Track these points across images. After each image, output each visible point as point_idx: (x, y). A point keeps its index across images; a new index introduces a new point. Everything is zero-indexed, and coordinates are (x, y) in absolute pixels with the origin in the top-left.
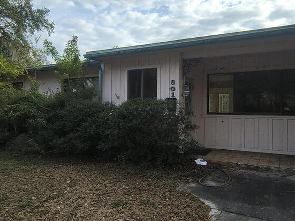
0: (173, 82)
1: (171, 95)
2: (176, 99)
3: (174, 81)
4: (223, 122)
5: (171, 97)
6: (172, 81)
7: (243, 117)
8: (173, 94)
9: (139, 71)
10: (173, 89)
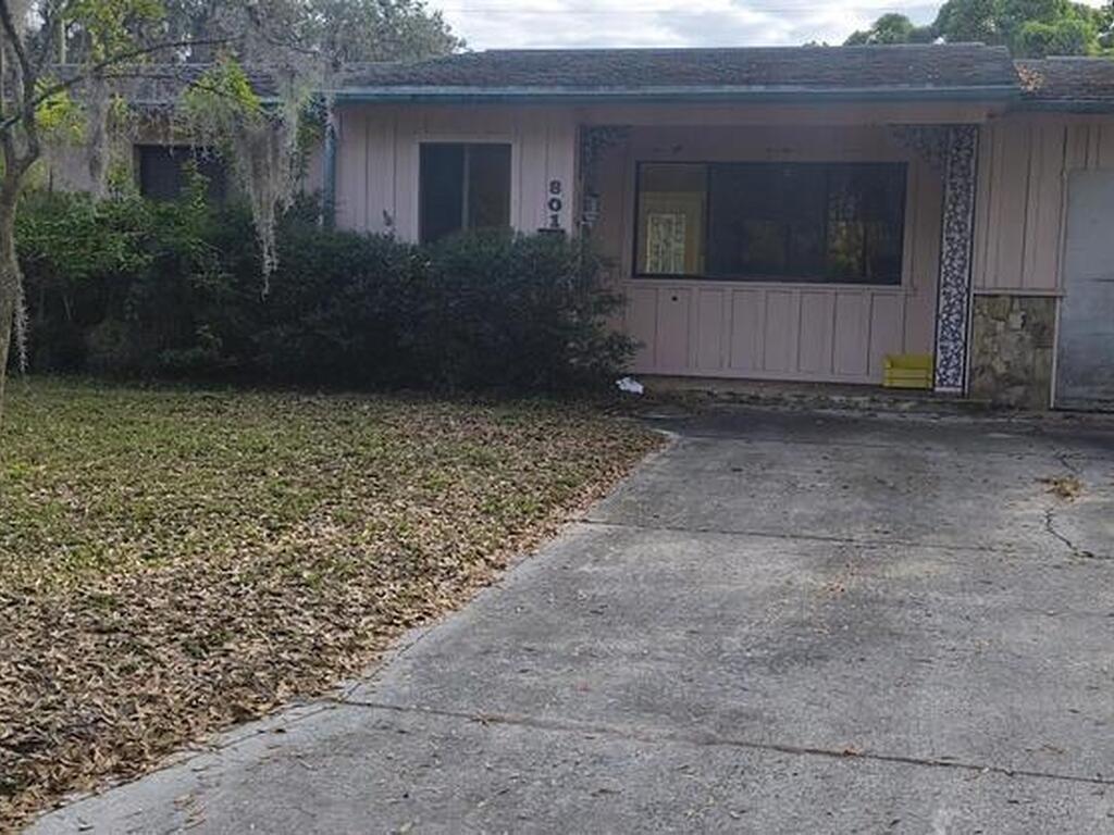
0: (555, 187)
1: (550, 221)
2: (563, 231)
3: (559, 184)
4: (675, 299)
5: (548, 227)
6: (553, 183)
7: (729, 285)
8: (555, 218)
9: (458, 149)
10: (555, 205)
